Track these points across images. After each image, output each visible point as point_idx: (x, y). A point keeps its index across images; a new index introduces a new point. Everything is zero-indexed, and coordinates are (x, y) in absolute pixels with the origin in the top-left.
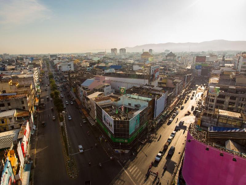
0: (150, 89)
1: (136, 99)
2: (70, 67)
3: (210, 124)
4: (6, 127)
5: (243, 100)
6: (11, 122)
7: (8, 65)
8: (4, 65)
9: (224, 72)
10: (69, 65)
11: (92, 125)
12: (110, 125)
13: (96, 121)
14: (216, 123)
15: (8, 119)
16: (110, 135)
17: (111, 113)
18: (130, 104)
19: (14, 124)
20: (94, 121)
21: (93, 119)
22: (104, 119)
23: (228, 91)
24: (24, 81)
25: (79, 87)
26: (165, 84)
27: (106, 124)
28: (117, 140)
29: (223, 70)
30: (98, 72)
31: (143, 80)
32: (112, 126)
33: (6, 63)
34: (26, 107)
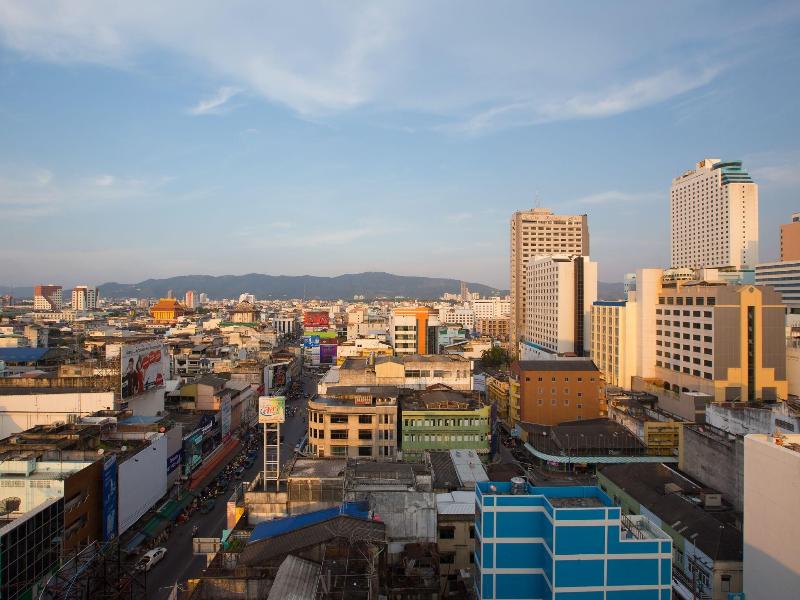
5: (386, 422)
9: (362, 352)
14: (285, 507)
23: (356, 402)
29: (361, 346)
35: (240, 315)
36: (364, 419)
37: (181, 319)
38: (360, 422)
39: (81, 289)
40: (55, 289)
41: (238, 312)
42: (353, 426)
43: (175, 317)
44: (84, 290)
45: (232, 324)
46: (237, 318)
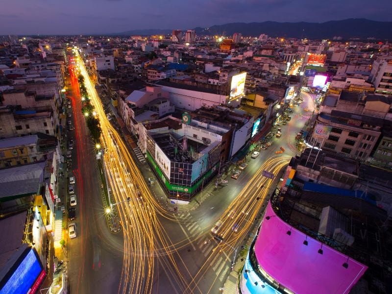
0: (228, 111)
1: (205, 128)
2: (109, 64)
3: (308, 177)
4: (26, 158)
5: (368, 139)
6: (32, 151)
7: (18, 56)
8: (13, 56)
9: (350, 86)
10: (107, 61)
11: (140, 161)
12: (165, 167)
13: (146, 156)
14: (317, 177)
15: (28, 148)
16: (164, 180)
17: (167, 148)
18: (195, 136)
19: (37, 154)
20: (144, 155)
21: (142, 152)
22: (158, 157)
23: (348, 123)
24: (43, 87)
25: (123, 102)
26: (252, 101)
27: (160, 165)
28: (174, 188)
29: (350, 82)
30: (151, 74)
31: (218, 96)
32: (168, 169)
33: (15, 53)
34: (49, 131)
35: (265, 51)
36: (352, 134)
37: (233, 50)
38: (349, 135)
39: (189, 32)
40: (179, 32)
41: (264, 49)
42: (344, 136)
43: (230, 49)
44: (190, 32)
45: (260, 56)
46: (263, 52)
